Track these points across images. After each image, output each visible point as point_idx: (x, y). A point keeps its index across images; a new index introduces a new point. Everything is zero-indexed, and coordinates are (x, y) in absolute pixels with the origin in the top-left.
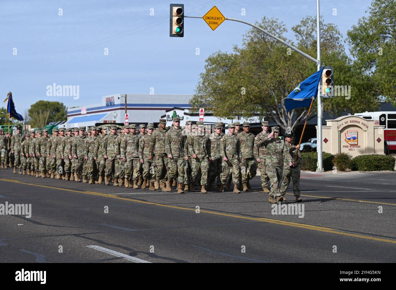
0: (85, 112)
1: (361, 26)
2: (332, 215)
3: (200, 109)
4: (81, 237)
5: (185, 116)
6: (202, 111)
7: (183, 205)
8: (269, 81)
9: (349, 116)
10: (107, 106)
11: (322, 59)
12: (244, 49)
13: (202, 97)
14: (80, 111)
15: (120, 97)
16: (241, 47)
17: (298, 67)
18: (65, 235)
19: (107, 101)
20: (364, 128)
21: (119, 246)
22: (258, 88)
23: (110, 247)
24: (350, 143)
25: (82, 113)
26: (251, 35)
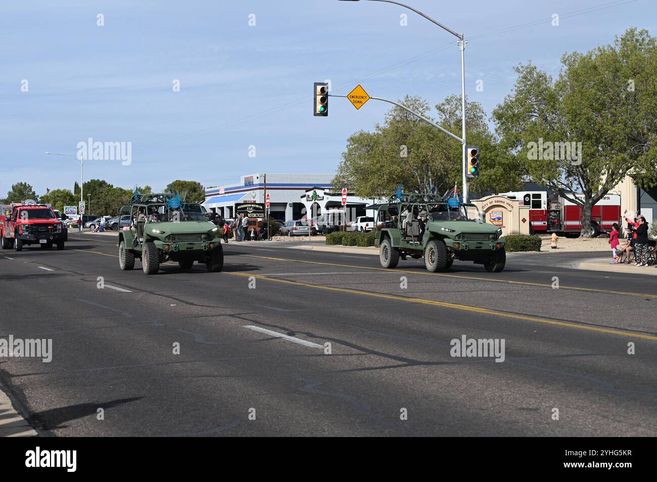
0: (223, 192)
1: (507, 105)
2: (484, 296)
3: (343, 189)
4: (236, 317)
5: (326, 196)
6: (345, 191)
7: (333, 286)
8: (412, 160)
9: (493, 196)
10: (246, 185)
11: (467, 138)
12: (386, 128)
13: (344, 177)
14: (218, 191)
15: (259, 176)
16: (383, 125)
17: (442, 147)
18: (220, 315)
19: (245, 181)
20: (509, 208)
21: (276, 326)
22: (401, 168)
23: (267, 327)
24: (494, 223)
25: (220, 193)
26: (393, 113)
